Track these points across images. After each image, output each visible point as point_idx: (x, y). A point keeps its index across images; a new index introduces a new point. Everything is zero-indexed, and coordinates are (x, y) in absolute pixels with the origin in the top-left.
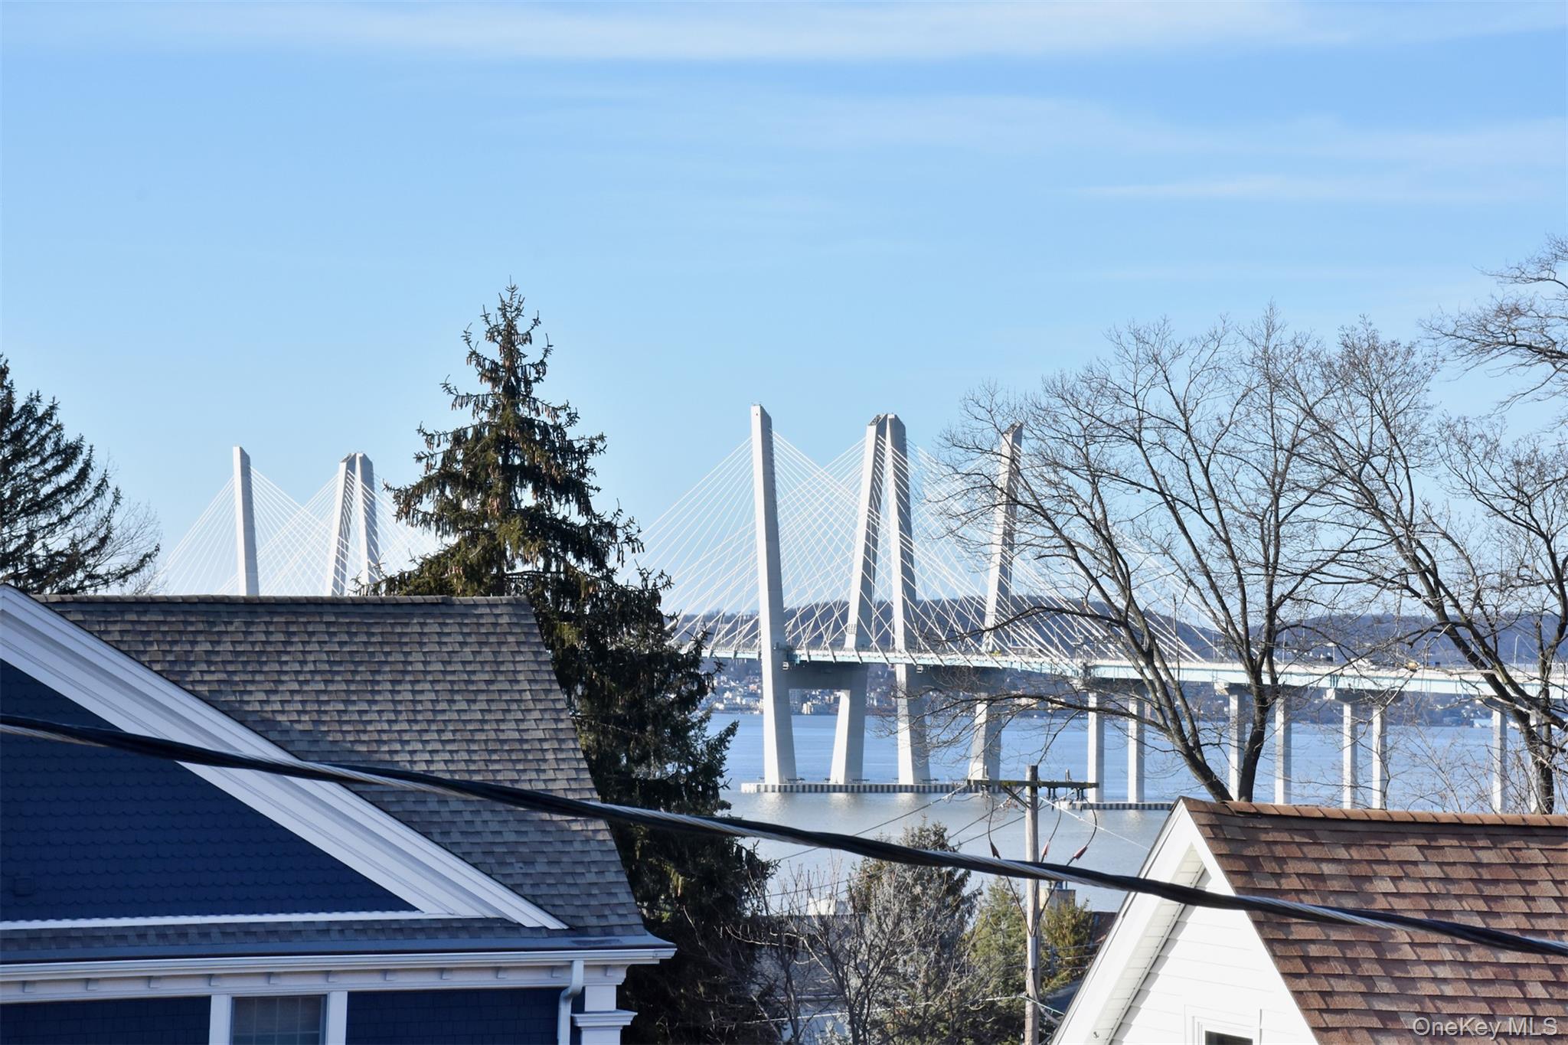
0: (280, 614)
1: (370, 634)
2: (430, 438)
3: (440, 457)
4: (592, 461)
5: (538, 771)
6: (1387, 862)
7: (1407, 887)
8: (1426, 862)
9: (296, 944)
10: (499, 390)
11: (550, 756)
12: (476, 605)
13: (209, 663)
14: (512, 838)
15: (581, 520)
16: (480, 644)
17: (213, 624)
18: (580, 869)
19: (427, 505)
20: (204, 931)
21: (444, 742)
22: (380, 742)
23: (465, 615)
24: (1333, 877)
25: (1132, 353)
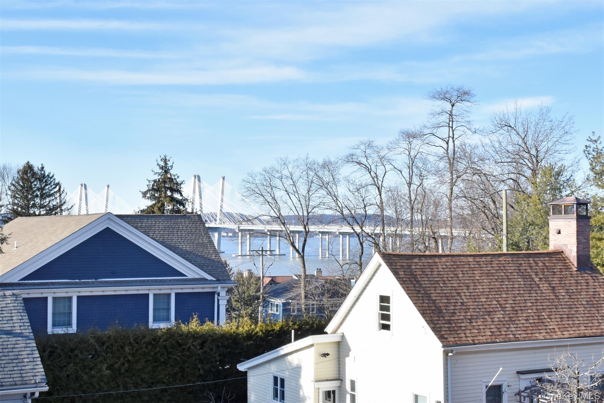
0: (153, 218)
1: (171, 222)
2: (149, 181)
3: (151, 185)
4: (182, 186)
5: (207, 249)
6: (413, 263)
7: (418, 267)
8: (420, 262)
9: (171, 283)
10: (163, 171)
11: (209, 246)
12: (191, 216)
13: (141, 228)
14: (204, 262)
15: (180, 198)
16: (193, 224)
17: (141, 220)
18: (217, 268)
19: (148, 195)
20: (148, 281)
21: (188, 243)
22: (176, 243)
23: (189, 218)
24: (405, 266)
25: (280, 163)
